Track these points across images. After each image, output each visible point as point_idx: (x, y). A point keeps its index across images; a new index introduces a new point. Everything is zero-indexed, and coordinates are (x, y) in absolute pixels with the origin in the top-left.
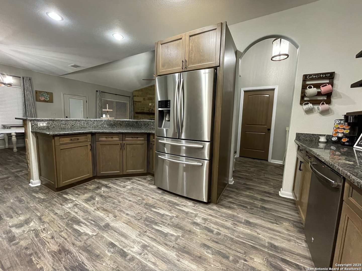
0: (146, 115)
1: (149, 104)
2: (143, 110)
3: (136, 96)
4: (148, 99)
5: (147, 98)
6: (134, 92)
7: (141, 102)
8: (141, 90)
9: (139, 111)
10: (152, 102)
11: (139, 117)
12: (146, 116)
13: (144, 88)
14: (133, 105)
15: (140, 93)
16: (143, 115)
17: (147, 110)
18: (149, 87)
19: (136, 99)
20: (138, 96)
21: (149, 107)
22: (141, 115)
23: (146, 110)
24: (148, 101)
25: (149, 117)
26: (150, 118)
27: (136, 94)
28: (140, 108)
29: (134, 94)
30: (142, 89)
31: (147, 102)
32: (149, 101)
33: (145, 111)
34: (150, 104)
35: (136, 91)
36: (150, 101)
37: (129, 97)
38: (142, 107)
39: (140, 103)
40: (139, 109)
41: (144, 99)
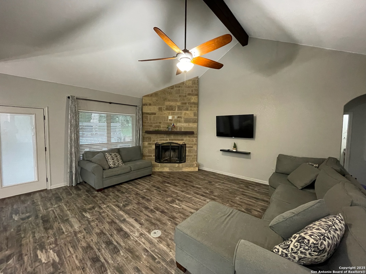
0: (163, 135)
1: (168, 117)
2: (159, 127)
3: (147, 105)
4: (166, 109)
5: (165, 107)
6: (144, 98)
7: (155, 114)
8: (156, 94)
9: (151, 129)
10: (174, 113)
11: (152, 139)
12: (164, 138)
13: (160, 91)
14: (141, 120)
15: (154, 99)
16: (158, 135)
17: (165, 127)
18: (169, 88)
19: (147, 109)
20: (150, 105)
21: (169, 121)
22: (155, 135)
23: (163, 127)
24: (166, 112)
25: (168, 139)
26: (170, 139)
27: (147, 100)
28: (154, 123)
29: (144, 102)
30: (157, 92)
31: (164, 114)
32: (168, 111)
33: (161, 129)
34: (170, 118)
35: (147, 96)
36: (171, 111)
37: (135, 107)
38: (157, 123)
39: (153, 116)
40: (151, 126)
41: (160, 109)
